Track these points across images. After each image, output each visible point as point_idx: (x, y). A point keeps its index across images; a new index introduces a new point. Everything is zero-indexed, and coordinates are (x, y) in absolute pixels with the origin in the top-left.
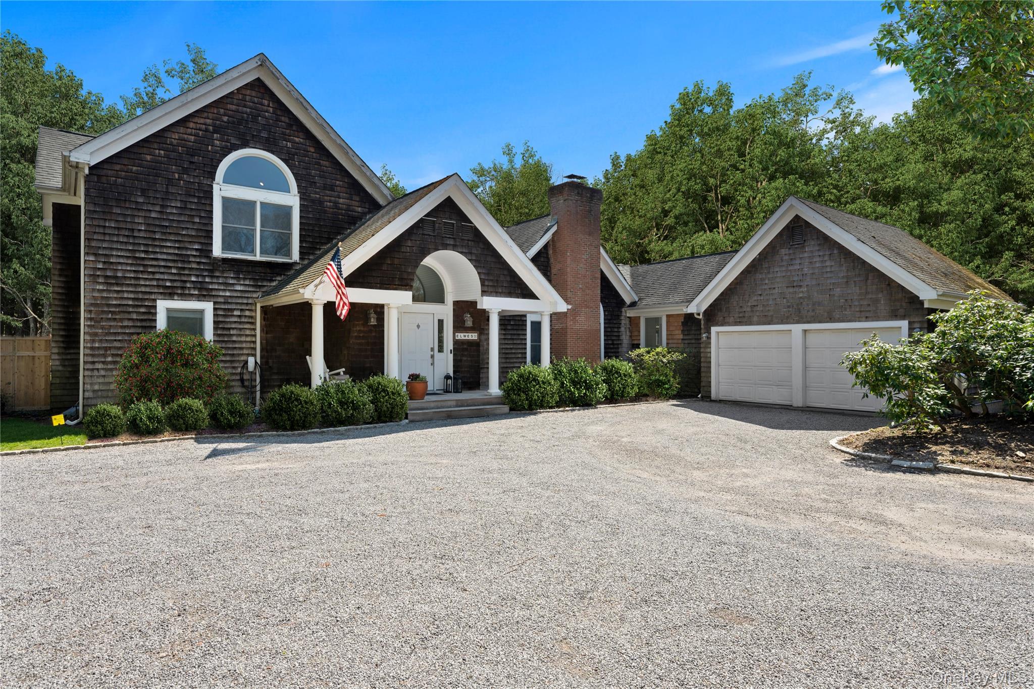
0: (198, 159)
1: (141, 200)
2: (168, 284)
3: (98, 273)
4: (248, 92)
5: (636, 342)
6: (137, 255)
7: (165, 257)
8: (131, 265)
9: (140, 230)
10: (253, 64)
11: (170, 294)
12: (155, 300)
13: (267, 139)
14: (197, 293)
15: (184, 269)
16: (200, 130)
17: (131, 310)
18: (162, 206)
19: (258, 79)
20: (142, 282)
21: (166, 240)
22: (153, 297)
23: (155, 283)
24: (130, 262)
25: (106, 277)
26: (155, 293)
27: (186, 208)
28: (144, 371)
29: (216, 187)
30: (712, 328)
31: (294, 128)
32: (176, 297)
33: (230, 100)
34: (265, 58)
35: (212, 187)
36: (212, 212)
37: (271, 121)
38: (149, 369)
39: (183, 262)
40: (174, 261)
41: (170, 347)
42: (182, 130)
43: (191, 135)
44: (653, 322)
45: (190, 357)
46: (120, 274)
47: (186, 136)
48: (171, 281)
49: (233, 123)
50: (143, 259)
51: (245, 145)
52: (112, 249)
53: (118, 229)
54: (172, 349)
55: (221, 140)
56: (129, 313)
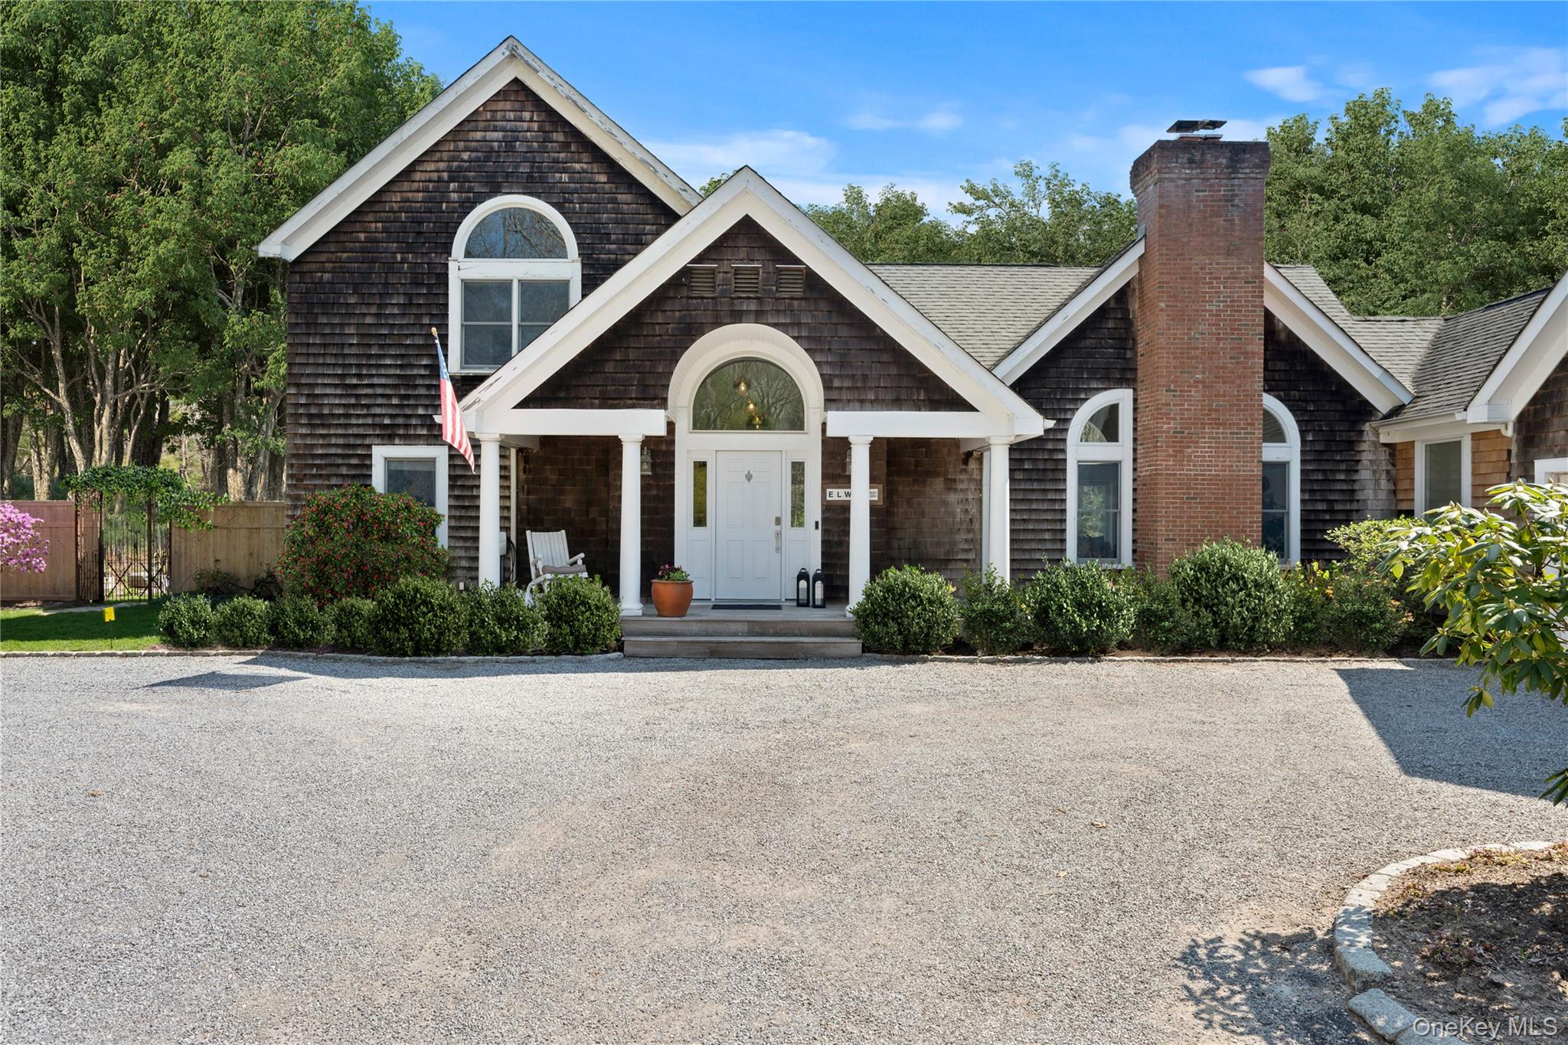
0: (428, 227)
1: (352, 300)
2: (387, 421)
3: (301, 411)
4: (501, 105)
5: (1404, 506)
6: (347, 382)
7: (383, 381)
8: (341, 396)
9: (351, 345)
10: (498, 57)
11: (389, 436)
12: (369, 446)
13: (530, 177)
14: (425, 432)
15: (407, 397)
16: (430, 181)
17: (340, 461)
18: (381, 306)
19: (516, 81)
20: (354, 421)
21: (384, 356)
22: (367, 441)
23: (370, 421)
24: (339, 392)
25: (310, 416)
26: (370, 435)
27: (411, 304)
28: (323, 547)
29: (452, 266)
30: (1537, 462)
31: (573, 148)
32: (397, 441)
33: (473, 124)
34: (516, 43)
35: (447, 265)
36: (446, 305)
37: (535, 144)
38: (330, 545)
39: (407, 386)
40: (395, 386)
41: (361, 511)
42: (406, 186)
43: (418, 191)
44: (1444, 455)
45: (393, 527)
46: (326, 411)
47: (410, 195)
48: (392, 416)
49: (478, 160)
50: (355, 386)
51: (495, 191)
52: (317, 375)
53: (325, 345)
54: (365, 514)
55: (458, 191)
56: (338, 466)
